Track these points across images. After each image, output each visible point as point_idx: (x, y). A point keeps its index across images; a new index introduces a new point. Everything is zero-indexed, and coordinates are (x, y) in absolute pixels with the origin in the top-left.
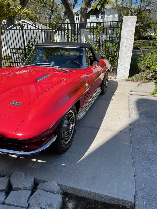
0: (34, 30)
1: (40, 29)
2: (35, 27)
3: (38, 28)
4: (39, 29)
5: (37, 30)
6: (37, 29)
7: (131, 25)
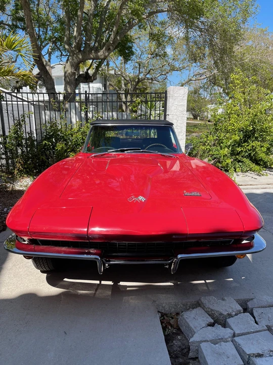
0: (13, 103)
1: (26, 101)
2: (16, 97)
3: (22, 99)
4: (23, 101)
5: (19, 103)
6: (19, 100)
7: (181, 98)
